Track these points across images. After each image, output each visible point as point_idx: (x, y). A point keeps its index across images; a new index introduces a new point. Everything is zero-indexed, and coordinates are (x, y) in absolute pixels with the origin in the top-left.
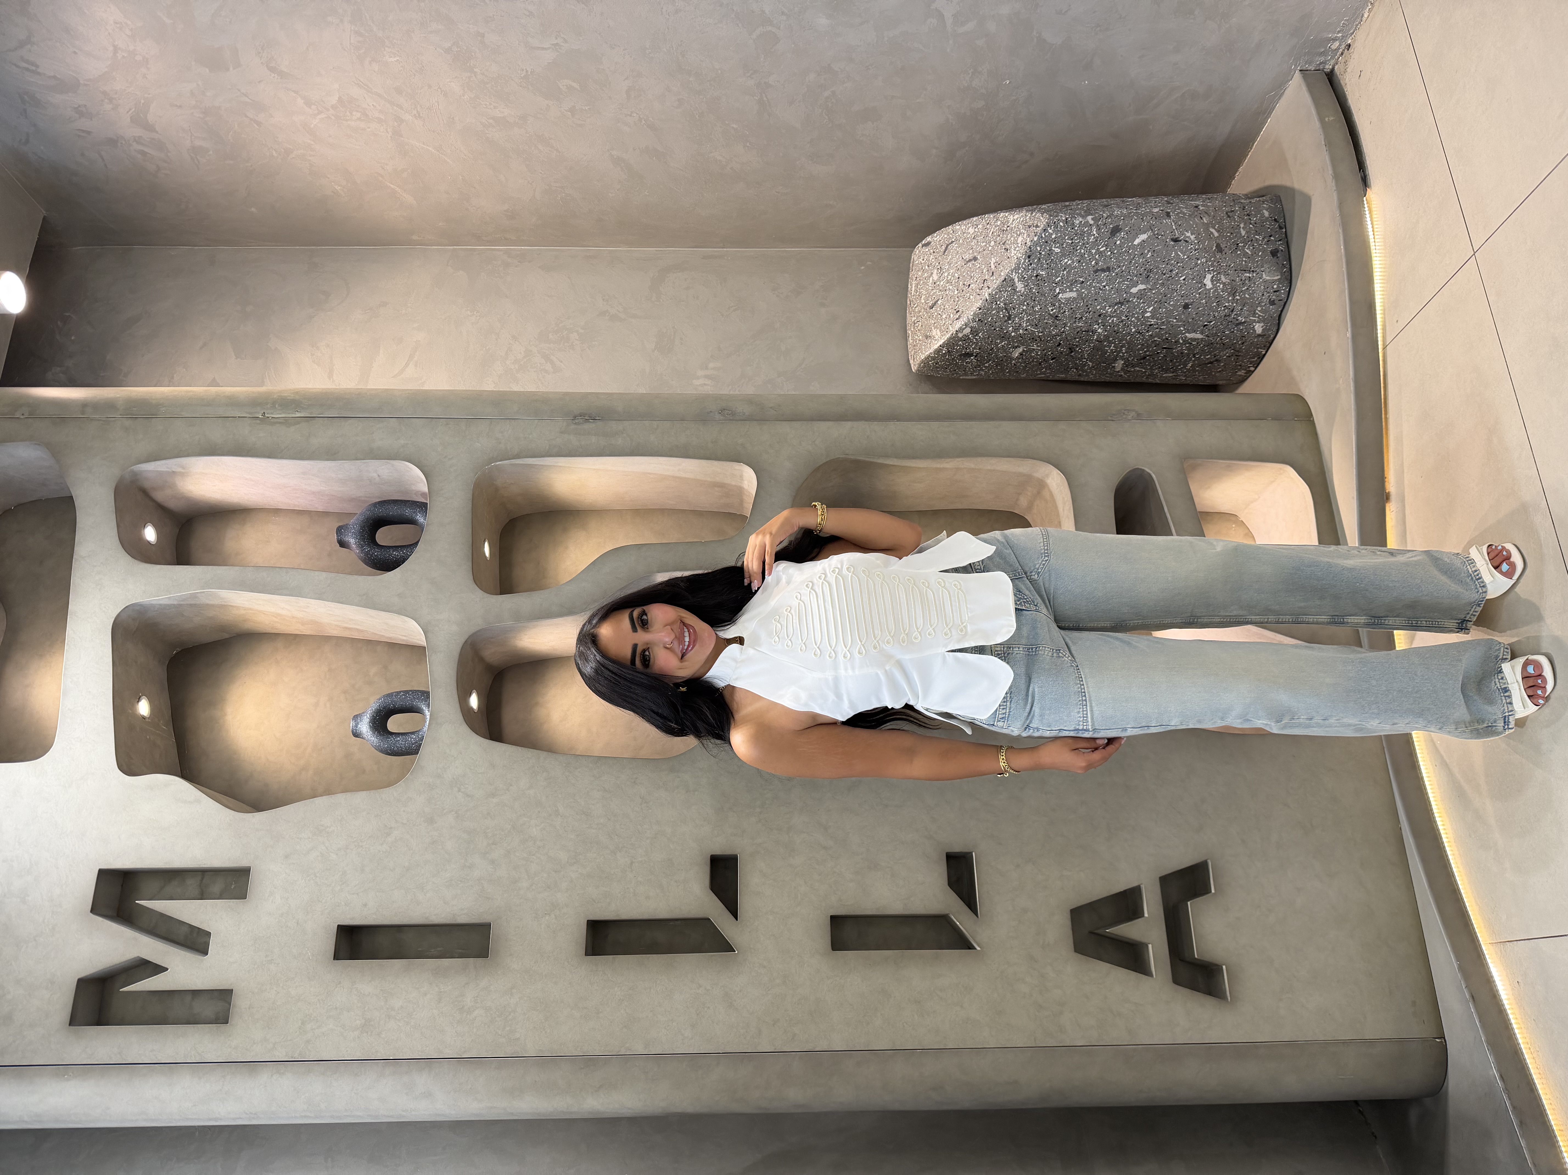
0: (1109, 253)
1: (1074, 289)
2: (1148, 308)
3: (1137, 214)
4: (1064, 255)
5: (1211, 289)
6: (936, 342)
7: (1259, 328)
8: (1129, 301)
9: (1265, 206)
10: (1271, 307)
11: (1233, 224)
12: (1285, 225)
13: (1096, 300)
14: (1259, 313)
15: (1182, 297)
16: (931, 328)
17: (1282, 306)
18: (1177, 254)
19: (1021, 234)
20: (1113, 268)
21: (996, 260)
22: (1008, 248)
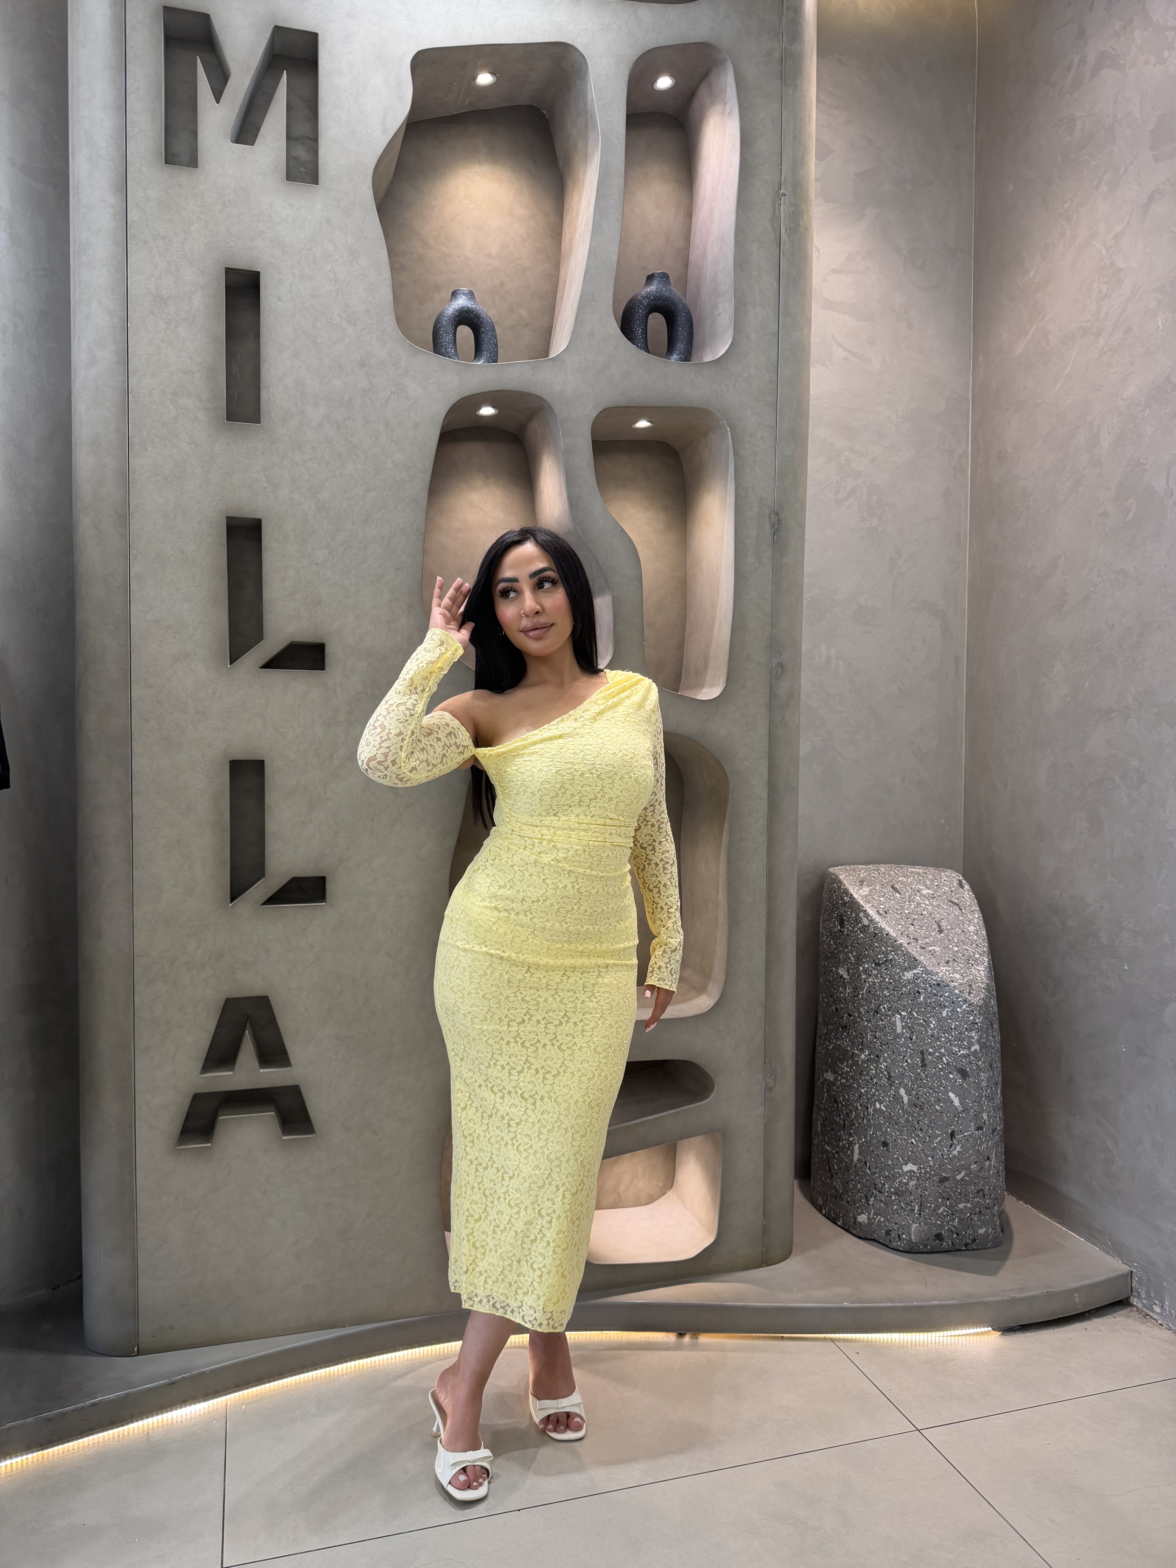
0: (940, 1066)
1: (904, 1031)
2: (884, 1106)
3: (980, 1096)
4: (939, 1020)
5: (902, 1170)
6: (856, 890)
7: (863, 1218)
8: (891, 1087)
9: (990, 1230)
10: (884, 1232)
11: (971, 1196)
12: (969, 1250)
13: (893, 1052)
14: (877, 1219)
15: (895, 1140)
16: (871, 886)
17: (884, 1243)
18: (938, 1136)
19: (964, 977)
20: (925, 1070)
21: (938, 952)
22: (950, 964)
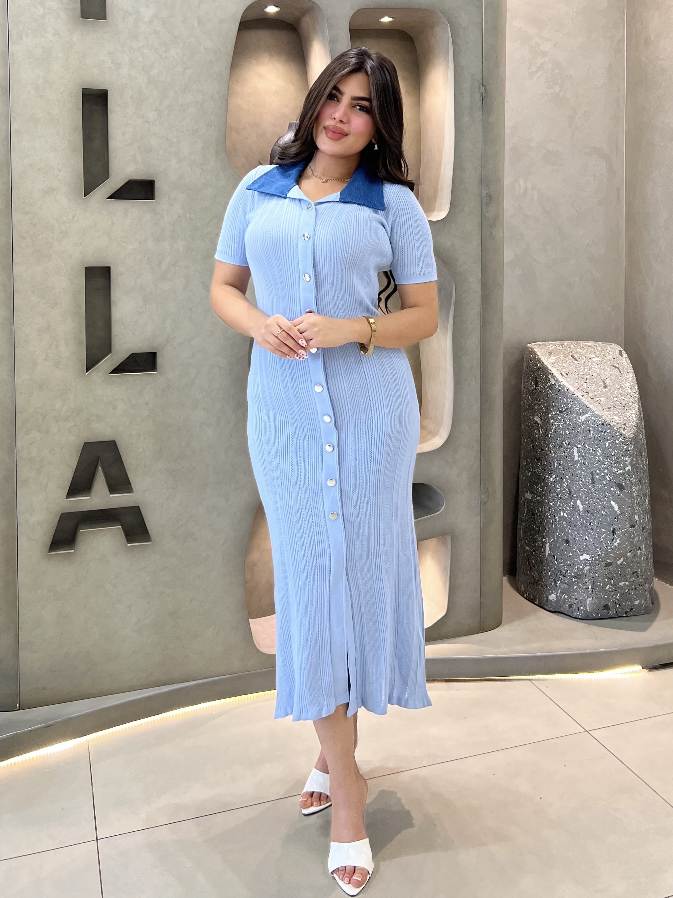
0: (605, 483)
1: (580, 459)
2: (566, 514)
3: (633, 503)
4: (604, 449)
5: (579, 559)
6: (546, 359)
7: (552, 597)
8: (571, 499)
9: (643, 602)
10: (568, 606)
11: (628, 576)
12: (627, 616)
13: (572, 474)
14: (563, 597)
15: (574, 538)
16: (557, 355)
17: (568, 614)
19: (620, 418)
20: (594, 486)
21: (603, 401)
22: (611, 409)
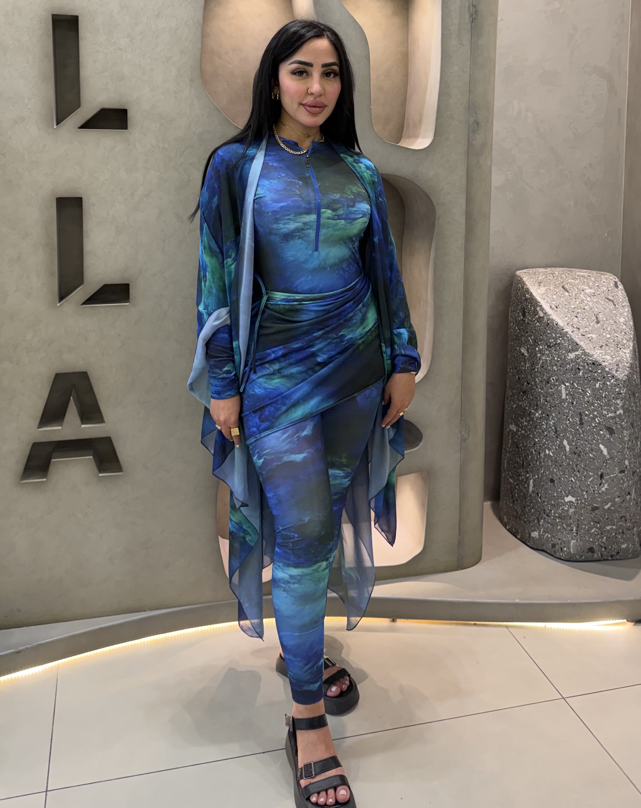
0: (594, 425)
1: (568, 397)
2: (552, 452)
3: (623, 448)
4: (593, 390)
5: (564, 501)
6: (535, 290)
7: (535, 534)
8: (558, 438)
9: (630, 546)
10: (550, 545)
11: (616, 520)
12: (614, 560)
13: (559, 413)
14: (546, 535)
15: (559, 478)
16: (547, 286)
17: (550, 553)
18: (591, 476)
19: (613, 358)
20: (582, 427)
21: (594, 338)
22: (603, 348)
